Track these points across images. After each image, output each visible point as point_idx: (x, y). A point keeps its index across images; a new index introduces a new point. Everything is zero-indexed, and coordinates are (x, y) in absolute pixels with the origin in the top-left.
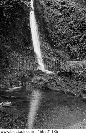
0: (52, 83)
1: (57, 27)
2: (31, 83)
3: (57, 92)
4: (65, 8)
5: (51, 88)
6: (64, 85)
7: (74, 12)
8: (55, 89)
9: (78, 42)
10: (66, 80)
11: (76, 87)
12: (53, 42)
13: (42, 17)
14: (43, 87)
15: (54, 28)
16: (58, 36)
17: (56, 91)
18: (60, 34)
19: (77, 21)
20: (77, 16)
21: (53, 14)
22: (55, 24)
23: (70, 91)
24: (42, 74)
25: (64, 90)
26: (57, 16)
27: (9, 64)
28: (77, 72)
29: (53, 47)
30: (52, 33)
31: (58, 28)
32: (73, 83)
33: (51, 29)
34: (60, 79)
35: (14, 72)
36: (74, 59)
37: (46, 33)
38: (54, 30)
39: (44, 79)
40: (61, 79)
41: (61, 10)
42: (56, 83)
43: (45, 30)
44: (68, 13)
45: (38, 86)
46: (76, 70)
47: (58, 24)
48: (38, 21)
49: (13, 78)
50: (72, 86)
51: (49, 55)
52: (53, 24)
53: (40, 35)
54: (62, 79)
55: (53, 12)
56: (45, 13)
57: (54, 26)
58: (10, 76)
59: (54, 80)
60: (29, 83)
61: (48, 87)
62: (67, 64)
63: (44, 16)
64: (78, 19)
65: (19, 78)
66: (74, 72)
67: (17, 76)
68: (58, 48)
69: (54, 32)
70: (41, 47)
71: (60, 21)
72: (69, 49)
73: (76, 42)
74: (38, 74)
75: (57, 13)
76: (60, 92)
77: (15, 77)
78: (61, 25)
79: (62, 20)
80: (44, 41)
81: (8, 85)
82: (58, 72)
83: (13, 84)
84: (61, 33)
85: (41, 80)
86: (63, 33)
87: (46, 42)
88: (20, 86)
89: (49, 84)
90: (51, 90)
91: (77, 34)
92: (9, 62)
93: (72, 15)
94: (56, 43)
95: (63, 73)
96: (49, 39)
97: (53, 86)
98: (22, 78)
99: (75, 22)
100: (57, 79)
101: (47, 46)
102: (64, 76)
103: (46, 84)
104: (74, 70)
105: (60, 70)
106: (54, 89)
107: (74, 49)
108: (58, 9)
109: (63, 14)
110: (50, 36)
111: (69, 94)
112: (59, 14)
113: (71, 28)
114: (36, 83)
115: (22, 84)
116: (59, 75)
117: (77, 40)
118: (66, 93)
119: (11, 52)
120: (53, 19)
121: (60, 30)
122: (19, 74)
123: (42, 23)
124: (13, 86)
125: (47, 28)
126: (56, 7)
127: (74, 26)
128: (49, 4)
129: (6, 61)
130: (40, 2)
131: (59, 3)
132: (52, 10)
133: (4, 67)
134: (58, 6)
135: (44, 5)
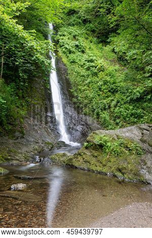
0: (79, 159)
1: (83, 88)
2: (52, 159)
3: (85, 170)
4: (92, 67)
5: (76, 164)
6: (93, 161)
7: (103, 71)
8: (82, 167)
9: (110, 107)
10: (96, 154)
11: (109, 164)
12: (79, 107)
13: (65, 77)
14: (66, 164)
15: (80, 90)
17: (83, 169)
19: (108, 82)
20: (106, 75)
21: (78, 73)
22: (81, 85)
23: (101, 169)
24: (65, 146)
25: (94, 168)
26: (83, 76)
27: (24, 135)
28: (109, 144)
29: (78, 113)
30: (77, 95)
31: (84, 90)
32: (104, 158)
33: (76, 91)
35: (30, 145)
36: (105, 127)
37: (70, 96)
38: (79, 92)
39: (69, 154)
40: (89, 154)
41: (88, 69)
42: (84, 159)
44: (96, 72)
45: (61, 163)
46: (108, 142)
47: (84, 86)
48: (61, 82)
49: (28, 152)
50: (104, 163)
51: (74, 123)
52: (78, 85)
53: (62, 99)
54: (91, 153)
55: (79, 71)
56: (69, 72)
57: (80, 87)
58: (24, 149)
59: (81, 155)
60: (49, 158)
61: (72, 164)
62: (96, 134)
63: (67, 75)
64: (108, 79)
65: (36, 152)
66: (106, 144)
67: (34, 150)
68: (85, 114)
69: (80, 95)
71: (87, 82)
72: (98, 114)
73: (107, 107)
74: (61, 147)
75: (83, 72)
76: (89, 170)
77: (31, 151)
78: (89, 87)
79: (89, 80)
81: (22, 161)
82: (86, 144)
83: (28, 160)
84: (88, 95)
85: (64, 155)
86: (91, 96)
88: (37, 162)
89: (74, 160)
90: (76, 168)
91: (108, 97)
92: (25, 131)
93: (101, 74)
94: (83, 107)
95: (92, 146)
98: (40, 152)
99: (105, 83)
100: (85, 154)
101: (72, 112)
102: (93, 149)
103: (71, 159)
104: (106, 142)
105: (88, 142)
107: (105, 115)
108: (84, 67)
109: (90, 73)
110: (75, 100)
111: (100, 173)
112: (86, 74)
113: (100, 89)
114: (58, 158)
115: (40, 160)
116: (87, 148)
117: (108, 104)
118: (96, 172)
119: (27, 119)
120: (79, 79)
121: (87, 92)
122: (36, 147)
123: (65, 84)
124: (28, 163)
125: (71, 90)
126: (82, 66)
127: (104, 87)
128: (73, 62)
129: (20, 130)
130: (63, 60)
131: (86, 61)
132: (77, 69)
133: (17, 138)
134: (84, 64)
135: (68, 64)
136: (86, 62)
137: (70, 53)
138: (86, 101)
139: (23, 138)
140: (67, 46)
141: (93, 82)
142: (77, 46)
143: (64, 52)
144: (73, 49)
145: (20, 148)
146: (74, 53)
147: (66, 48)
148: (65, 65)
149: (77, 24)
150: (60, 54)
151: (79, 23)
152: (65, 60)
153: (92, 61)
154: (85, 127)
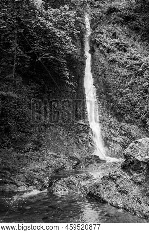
0: (109, 186)
1: (124, 91)
2: (68, 182)
3: (118, 208)
4: (136, 65)
12: (119, 113)
14: (88, 194)
15: (121, 93)
16: (127, 104)
18: (130, 101)
21: (118, 73)
22: (121, 87)
26: (124, 77)
29: (119, 121)
30: (117, 100)
31: (126, 93)
33: (115, 94)
34: (125, 177)
37: (108, 101)
38: (120, 95)
40: (127, 177)
41: (131, 68)
42: (117, 186)
43: (108, 96)
44: (140, 71)
47: (126, 88)
48: (97, 85)
49: (36, 171)
51: (113, 132)
52: (118, 88)
54: (130, 176)
57: (120, 90)
59: (113, 179)
60: (64, 181)
61: (98, 194)
62: (140, 144)
63: (105, 77)
67: (48, 167)
68: (126, 122)
69: (121, 99)
71: (129, 83)
74: (92, 162)
75: (124, 72)
77: (42, 170)
78: (131, 89)
79: (132, 81)
80: (105, 112)
84: (131, 99)
86: (135, 99)
87: (108, 113)
89: (102, 187)
94: (124, 114)
95: (132, 163)
97: (111, 192)
100: (119, 177)
102: (134, 170)
103: (97, 186)
106: (113, 200)
108: (125, 66)
109: (133, 73)
112: (128, 74)
114: (76, 181)
115: (50, 184)
116: (124, 167)
120: (119, 80)
123: (103, 87)
124: (30, 188)
125: (110, 94)
126: (122, 65)
128: (113, 61)
129: (36, 140)
130: (101, 59)
131: (128, 59)
132: (117, 69)
133: (28, 151)
134: (126, 62)
135: (106, 63)
136: (128, 61)
137: (108, 52)
139: (38, 150)
140: (104, 44)
141: (136, 83)
142: (117, 44)
143: (102, 52)
144: (112, 48)
145: (25, 165)
146: (113, 51)
147: (104, 47)
148: (102, 65)
149: (118, 23)
150: (97, 53)
151: (121, 21)
152: (102, 60)
153: (135, 59)
154: (126, 138)
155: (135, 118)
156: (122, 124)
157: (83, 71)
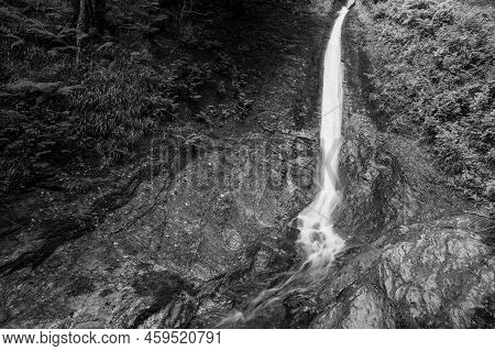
1: (396, 68)
4: (423, 17)
7: (450, 23)
9: (466, 110)
12: (382, 113)
13: (359, 48)
15: (390, 73)
19: (461, 45)
21: (389, 37)
22: (391, 61)
26: (397, 41)
29: (381, 128)
30: (381, 86)
31: (399, 72)
33: (380, 76)
37: (364, 89)
38: (388, 78)
43: (365, 80)
44: (430, 28)
47: (401, 62)
48: (348, 60)
52: (386, 63)
53: (345, 96)
57: (388, 67)
68: (395, 131)
69: (388, 85)
70: (342, 128)
71: (406, 53)
72: (431, 132)
73: (458, 110)
75: (400, 33)
78: (410, 63)
79: (412, 48)
80: (355, 112)
84: (407, 83)
86: (414, 83)
87: (361, 113)
91: (460, 83)
94: (392, 113)
96: (372, 105)
99: (454, 47)
107: (449, 134)
108: (402, 22)
109: (416, 32)
110: (375, 96)
112: (405, 35)
113: (440, 66)
117: (460, 101)
120: (388, 49)
123: (357, 64)
125: (370, 76)
126: (397, 21)
127: (452, 59)
134: (404, 15)
136: (409, 11)
138: (401, 98)
141: (420, 51)
153: (422, 6)
155: (414, 122)
156: (386, 135)
157: (326, 38)
